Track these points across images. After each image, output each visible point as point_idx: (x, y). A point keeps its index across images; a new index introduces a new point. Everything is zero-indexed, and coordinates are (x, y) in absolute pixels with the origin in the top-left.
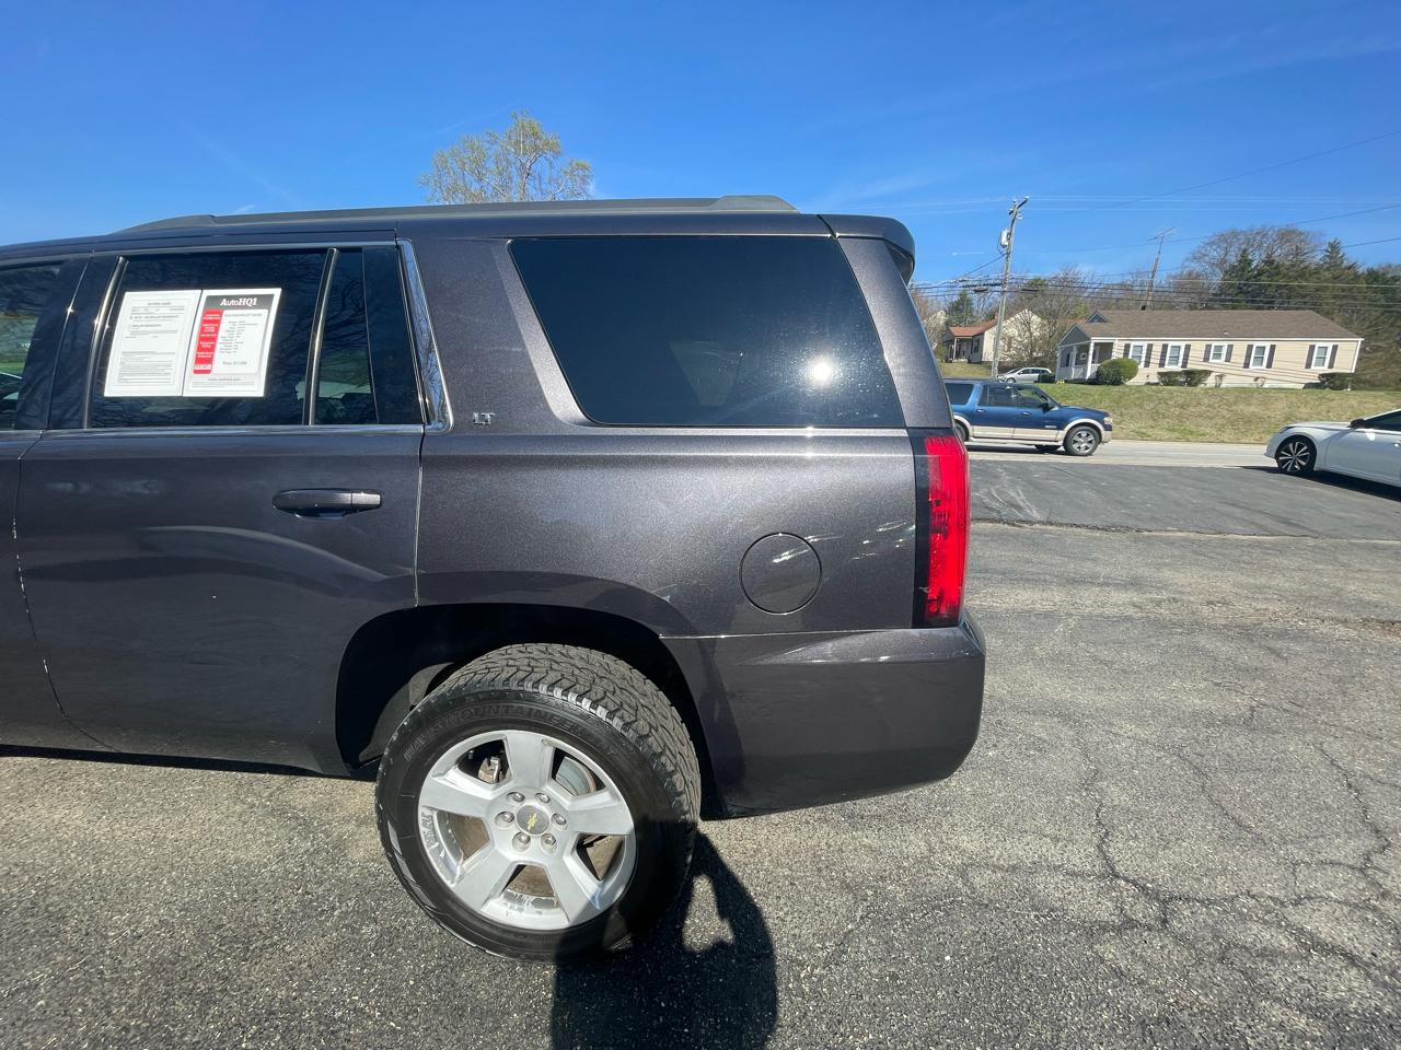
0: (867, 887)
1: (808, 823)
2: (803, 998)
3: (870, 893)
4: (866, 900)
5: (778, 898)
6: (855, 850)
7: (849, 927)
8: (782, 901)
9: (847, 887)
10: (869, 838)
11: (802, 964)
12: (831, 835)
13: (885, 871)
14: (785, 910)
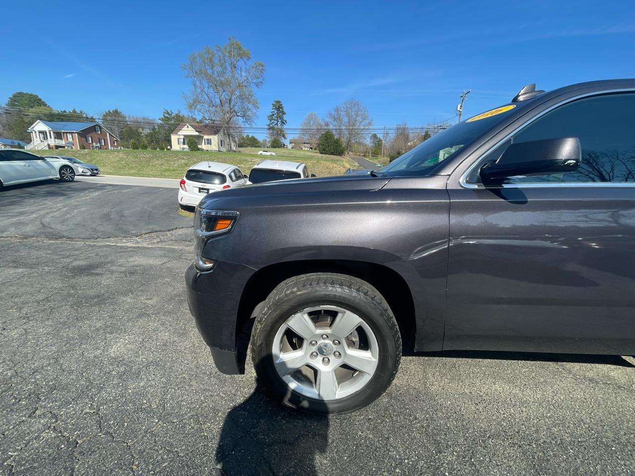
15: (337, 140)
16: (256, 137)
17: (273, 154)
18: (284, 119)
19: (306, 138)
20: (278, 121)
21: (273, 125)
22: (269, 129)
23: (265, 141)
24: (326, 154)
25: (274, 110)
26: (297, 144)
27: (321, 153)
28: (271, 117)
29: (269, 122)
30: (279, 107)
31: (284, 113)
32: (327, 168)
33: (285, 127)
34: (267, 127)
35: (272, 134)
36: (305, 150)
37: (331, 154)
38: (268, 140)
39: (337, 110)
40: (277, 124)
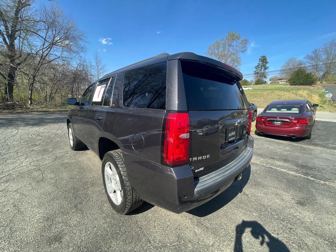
0: (183, 240)
1: (187, 217)
2: (143, 249)
3: (183, 242)
4: (179, 243)
5: (161, 227)
6: (191, 231)
7: (169, 245)
8: (161, 229)
9: (178, 236)
10: (198, 230)
11: (150, 243)
12: (189, 223)
13: (193, 240)
14: (160, 231)
15: (308, 74)
16: (247, 80)
17: (250, 89)
18: (267, 66)
19: (284, 76)
20: (262, 68)
21: (258, 71)
22: (255, 74)
23: (252, 81)
24: (295, 85)
25: (260, 62)
26: (274, 81)
27: (291, 85)
28: (257, 67)
29: (255, 70)
30: (264, 60)
31: (267, 63)
32: (279, 95)
33: (267, 71)
34: (254, 73)
35: (257, 77)
36: (280, 84)
37: (301, 85)
38: (254, 80)
39: (315, 52)
40: (261, 70)
